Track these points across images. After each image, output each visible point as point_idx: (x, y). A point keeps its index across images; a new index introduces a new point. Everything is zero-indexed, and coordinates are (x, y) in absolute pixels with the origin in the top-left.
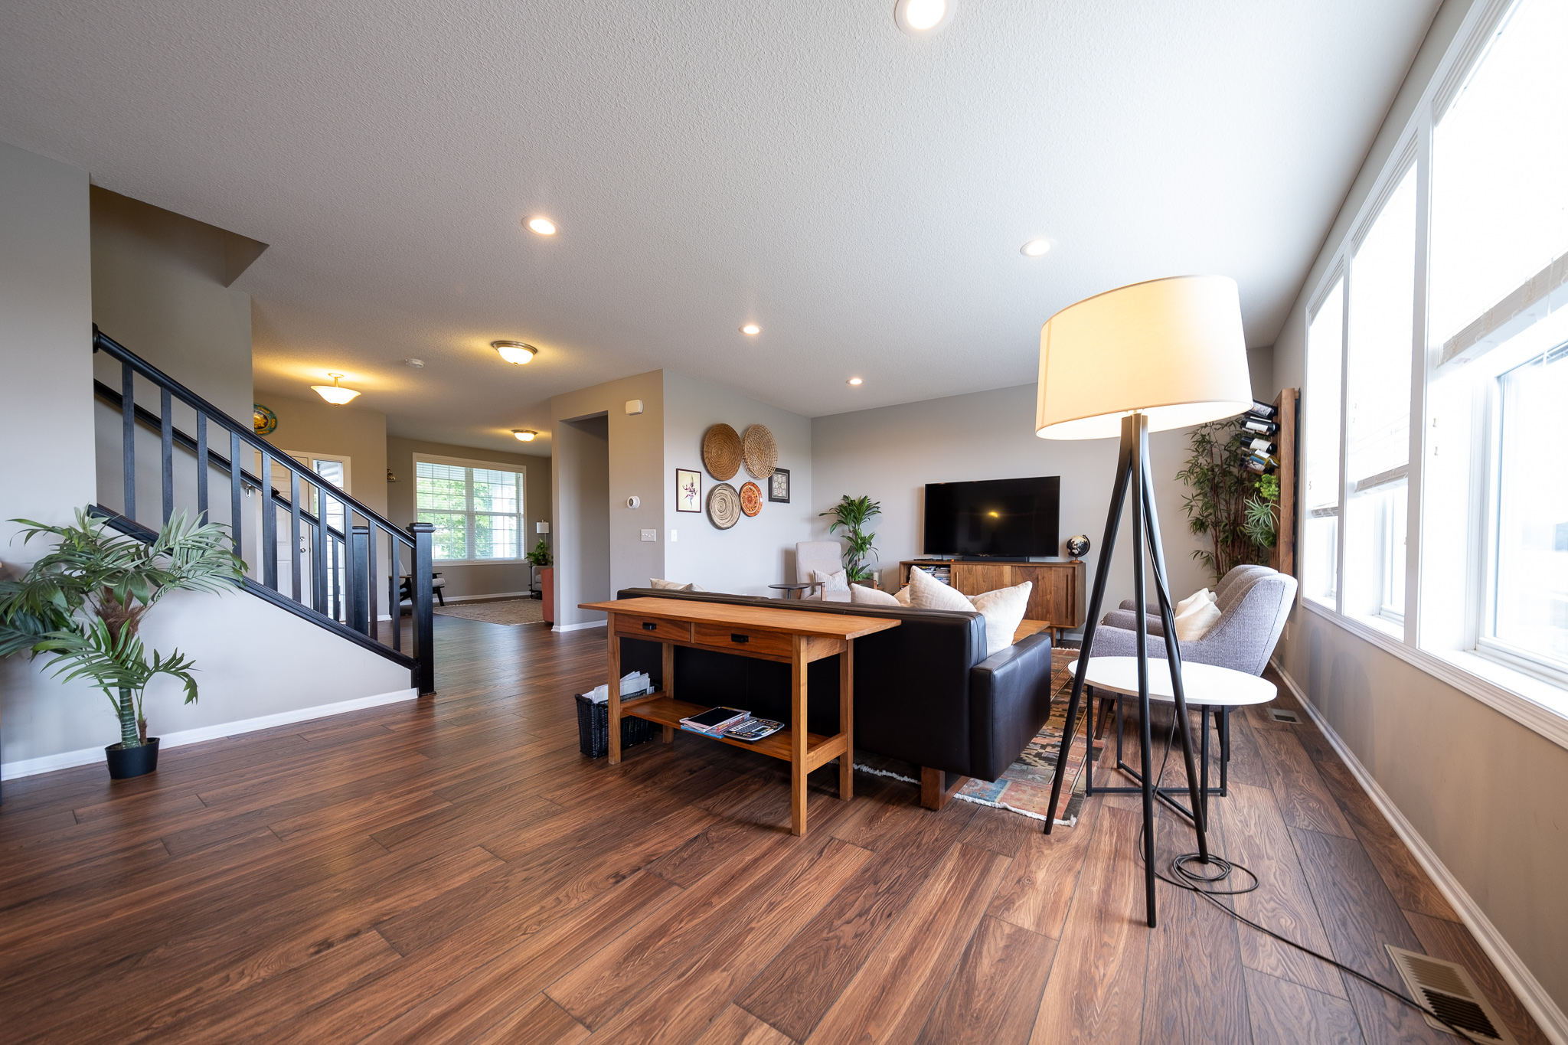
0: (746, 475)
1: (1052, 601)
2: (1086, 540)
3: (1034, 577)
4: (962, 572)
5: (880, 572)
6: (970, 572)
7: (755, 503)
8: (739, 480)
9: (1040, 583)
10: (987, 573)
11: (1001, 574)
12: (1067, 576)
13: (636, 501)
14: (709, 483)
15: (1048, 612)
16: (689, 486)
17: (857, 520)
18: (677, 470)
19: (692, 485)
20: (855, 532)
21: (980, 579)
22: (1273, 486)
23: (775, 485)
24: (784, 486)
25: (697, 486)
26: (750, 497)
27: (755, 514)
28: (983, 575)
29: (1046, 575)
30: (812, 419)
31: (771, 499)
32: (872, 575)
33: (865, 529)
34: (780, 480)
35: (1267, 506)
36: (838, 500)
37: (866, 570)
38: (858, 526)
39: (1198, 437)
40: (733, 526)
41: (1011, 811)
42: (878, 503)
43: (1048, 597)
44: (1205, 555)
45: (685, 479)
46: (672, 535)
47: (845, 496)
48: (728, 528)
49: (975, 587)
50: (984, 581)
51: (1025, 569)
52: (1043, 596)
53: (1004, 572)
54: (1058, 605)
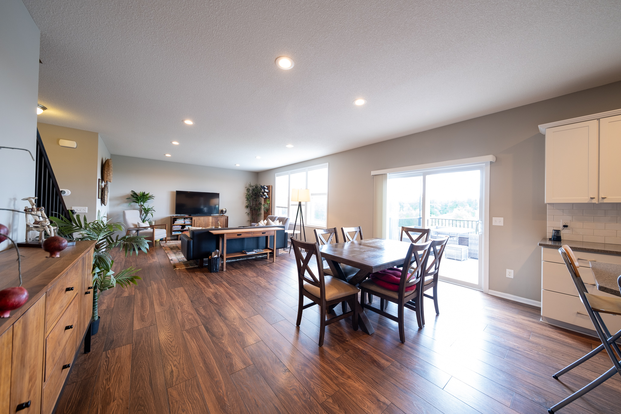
53: (210, 219)
54: (223, 226)
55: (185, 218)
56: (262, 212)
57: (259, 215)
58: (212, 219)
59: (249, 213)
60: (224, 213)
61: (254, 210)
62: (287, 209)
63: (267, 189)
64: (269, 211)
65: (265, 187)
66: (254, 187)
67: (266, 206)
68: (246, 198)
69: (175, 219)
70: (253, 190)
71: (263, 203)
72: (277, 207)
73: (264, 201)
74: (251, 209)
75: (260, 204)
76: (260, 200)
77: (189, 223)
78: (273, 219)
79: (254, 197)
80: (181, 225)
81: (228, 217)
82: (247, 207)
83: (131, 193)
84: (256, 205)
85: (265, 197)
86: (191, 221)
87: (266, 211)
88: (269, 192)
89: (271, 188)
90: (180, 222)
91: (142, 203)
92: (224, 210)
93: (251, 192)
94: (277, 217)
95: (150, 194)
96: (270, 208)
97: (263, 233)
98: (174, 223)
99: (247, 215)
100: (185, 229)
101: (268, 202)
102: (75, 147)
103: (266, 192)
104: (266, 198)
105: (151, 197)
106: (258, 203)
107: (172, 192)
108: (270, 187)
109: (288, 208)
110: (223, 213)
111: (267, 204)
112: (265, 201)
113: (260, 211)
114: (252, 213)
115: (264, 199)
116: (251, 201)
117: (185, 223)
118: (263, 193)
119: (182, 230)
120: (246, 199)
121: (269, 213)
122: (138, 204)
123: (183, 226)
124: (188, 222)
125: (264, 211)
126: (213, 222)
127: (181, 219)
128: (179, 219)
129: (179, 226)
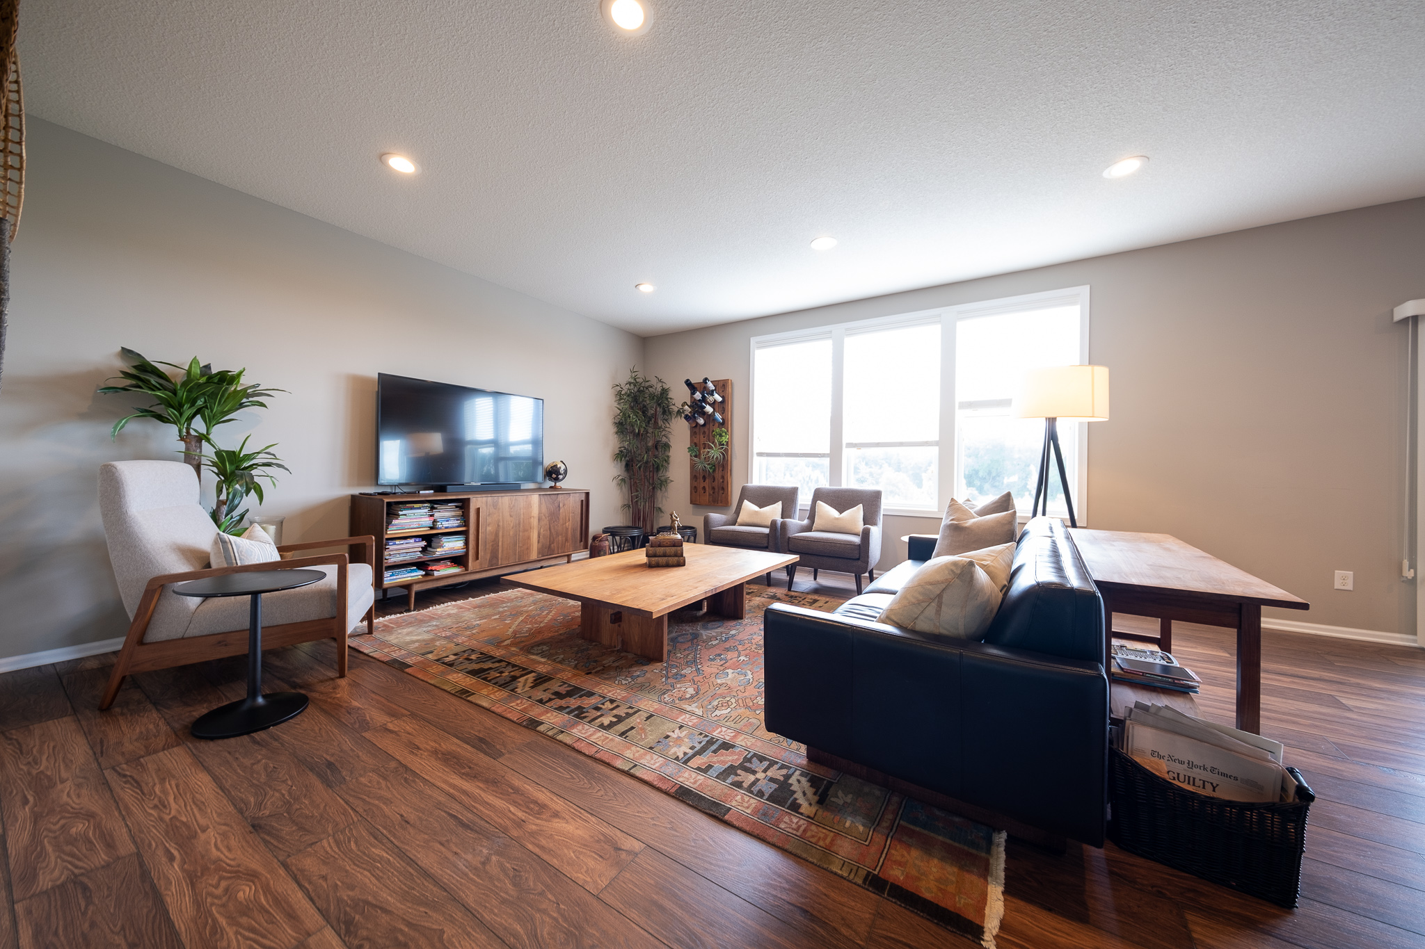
1: (570, 528)
3: (557, 504)
4: (485, 507)
6: (496, 506)
9: (561, 511)
10: (514, 506)
11: (529, 506)
12: (582, 501)
15: (566, 540)
21: (507, 514)
22: (727, 436)
28: (510, 509)
29: (565, 502)
35: (721, 448)
42: (261, 387)
43: (567, 524)
47: (126, 353)
50: (511, 516)
51: (548, 496)
52: (563, 524)
53: (532, 502)
54: (574, 530)
55: (435, 505)
59: (624, 477)
62: (828, 459)
64: (724, 471)
67: (714, 450)
68: (615, 424)
72: (760, 454)
73: (693, 434)
77: (453, 524)
80: (420, 536)
81: (587, 494)
82: (617, 457)
85: (700, 421)
86: (461, 512)
87: (710, 471)
90: (417, 520)
91: (198, 425)
96: (730, 459)
100: (436, 553)
101: (723, 440)
104: (709, 423)
111: (721, 444)
112: (696, 435)
115: (696, 427)
119: (426, 558)
120: (616, 431)
121: (723, 477)
122: (174, 429)
123: (429, 539)
124: (448, 518)
126: (544, 517)
127: (419, 508)
128: (416, 506)
129: (412, 541)
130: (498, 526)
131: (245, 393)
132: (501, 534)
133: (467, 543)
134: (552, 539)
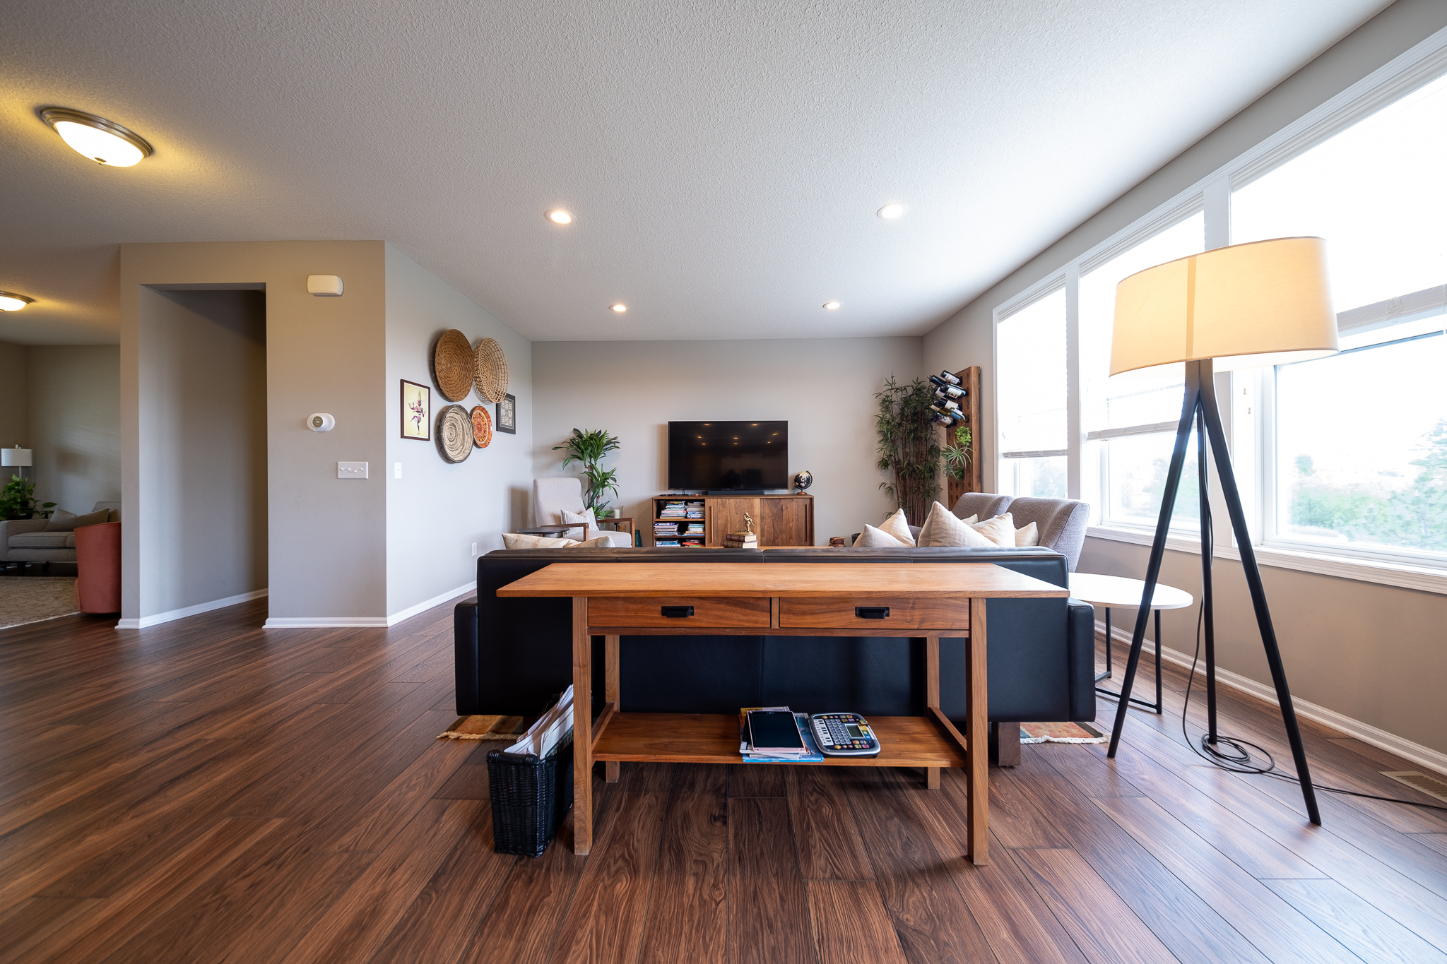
0: (475, 397)
1: (794, 528)
2: (808, 475)
3: (779, 507)
4: (715, 505)
5: (621, 509)
6: (724, 505)
7: (485, 432)
8: (470, 401)
9: (784, 513)
10: (738, 506)
11: (751, 507)
12: (806, 505)
13: (328, 421)
14: (439, 403)
15: (791, 537)
16: (416, 405)
17: (595, 455)
18: (402, 382)
19: (420, 403)
20: (592, 467)
21: (733, 511)
22: (969, 435)
23: (503, 412)
24: (511, 414)
25: (425, 406)
26: (479, 424)
27: (486, 445)
28: (736, 508)
29: (788, 505)
30: (533, 343)
31: (499, 428)
32: (613, 512)
33: (604, 464)
34: (507, 407)
35: (963, 450)
36: (568, 434)
37: (607, 508)
38: (595, 461)
39: (883, 397)
40: (466, 458)
41: (1054, 742)
42: (616, 438)
43: (791, 524)
44: (887, 486)
45: (412, 394)
46: (395, 470)
47: (575, 430)
48: (461, 461)
49: (729, 519)
50: (736, 513)
51: (771, 501)
52: (787, 524)
53: (755, 504)
54: (798, 530)
55: (687, 502)
56: (943, 481)
57: (928, 492)
58: (762, 506)
59: (893, 487)
60: (803, 485)
61: (910, 475)
62: (1065, 458)
63: (959, 384)
64: (971, 477)
65: (950, 377)
66: (910, 391)
67: (955, 454)
68: (880, 432)
69: (661, 504)
70: (906, 401)
71: (943, 444)
72: (1006, 455)
73: (949, 435)
74: (898, 473)
75: (934, 451)
76: (934, 437)
77: (697, 516)
78: (987, 510)
79: (908, 426)
80: (676, 523)
81: (811, 499)
82: (884, 464)
83: (573, 436)
84: (918, 455)
85: (948, 420)
86: (702, 509)
87: (957, 477)
88: (968, 394)
89: (974, 378)
90: (675, 511)
91: (592, 460)
92: (804, 476)
93: (896, 409)
94: (1008, 499)
95: (611, 436)
96: (975, 462)
97: (863, 613)
98: (659, 514)
99: (887, 493)
100: (687, 534)
101: (964, 439)
102: (340, 294)
103: (952, 399)
104: (955, 422)
105: (612, 443)
106: (923, 449)
107: (662, 426)
108: (968, 375)
109: (1073, 453)
110: (800, 487)
111: (960, 445)
112: (951, 436)
113: (932, 477)
114: (905, 486)
115: (948, 426)
116: (899, 443)
117: (686, 517)
118: (941, 404)
119: (681, 535)
120: (881, 438)
121: (970, 485)
122: (583, 462)
123: (683, 526)
124: (694, 512)
125: (950, 477)
126: (767, 517)
127: (677, 504)
128: (675, 503)
129: (668, 524)
130: (727, 520)
131: (609, 442)
132: (729, 526)
133: (704, 529)
134: (776, 535)
